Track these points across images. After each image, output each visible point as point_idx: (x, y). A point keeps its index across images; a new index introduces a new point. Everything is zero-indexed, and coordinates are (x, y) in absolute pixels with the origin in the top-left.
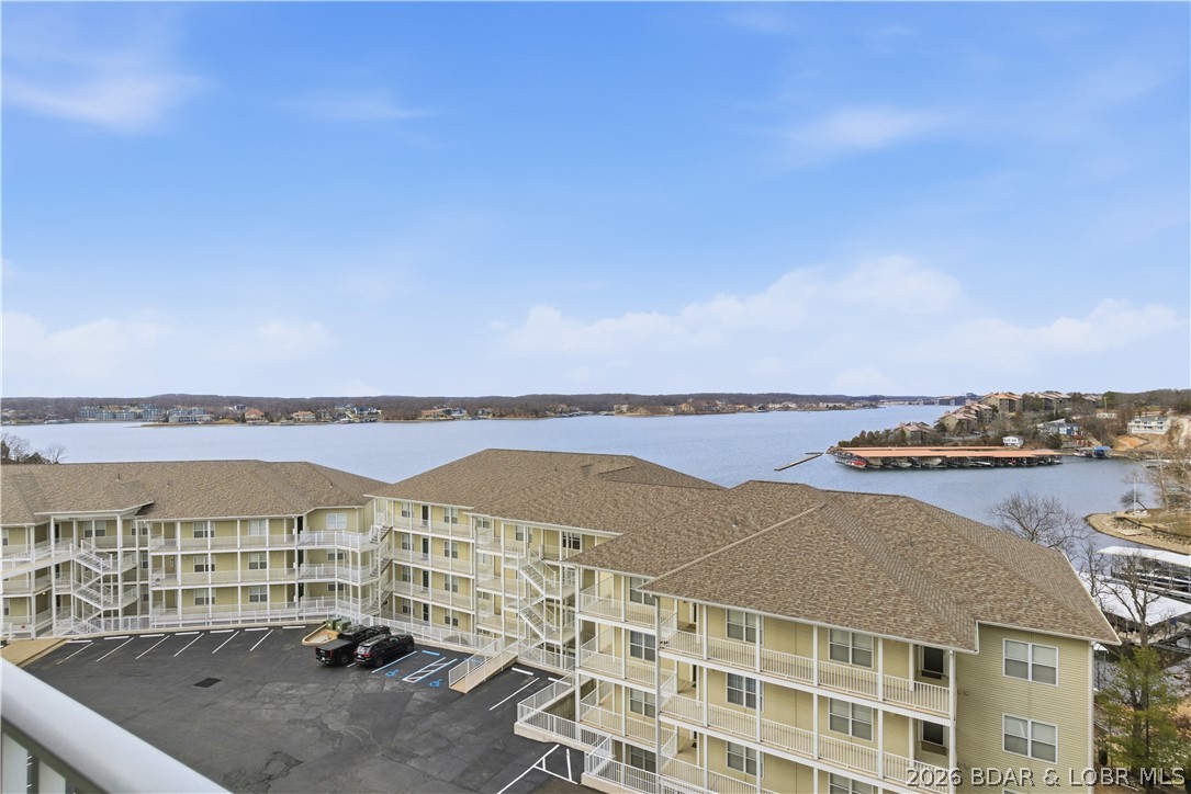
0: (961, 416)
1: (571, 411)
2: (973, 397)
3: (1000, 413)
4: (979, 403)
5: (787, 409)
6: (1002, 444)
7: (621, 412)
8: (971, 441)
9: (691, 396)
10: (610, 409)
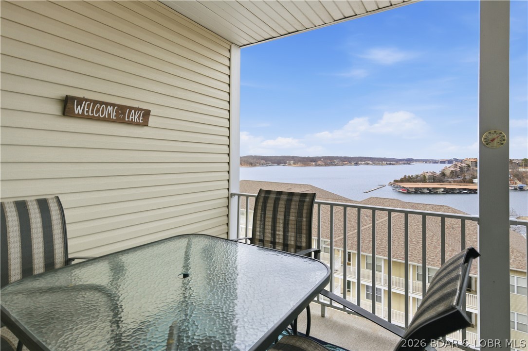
0: (453, 169)
1: (267, 164)
2: (456, 160)
3: (472, 168)
4: (461, 163)
5: (368, 164)
6: (473, 183)
7: (290, 165)
8: (457, 181)
9: (323, 157)
10: (285, 163)
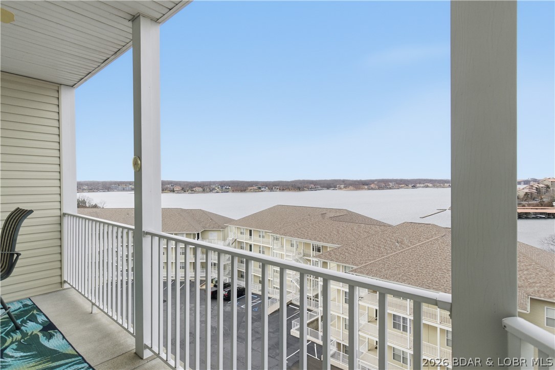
0: (527, 191)
1: (316, 188)
2: (535, 180)
3: (551, 189)
4: (538, 183)
5: (427, 187)
6: (553, 206)
7: (340, 189)
8: (533, 204)
9: (376, 180)
10: (335, 187)
